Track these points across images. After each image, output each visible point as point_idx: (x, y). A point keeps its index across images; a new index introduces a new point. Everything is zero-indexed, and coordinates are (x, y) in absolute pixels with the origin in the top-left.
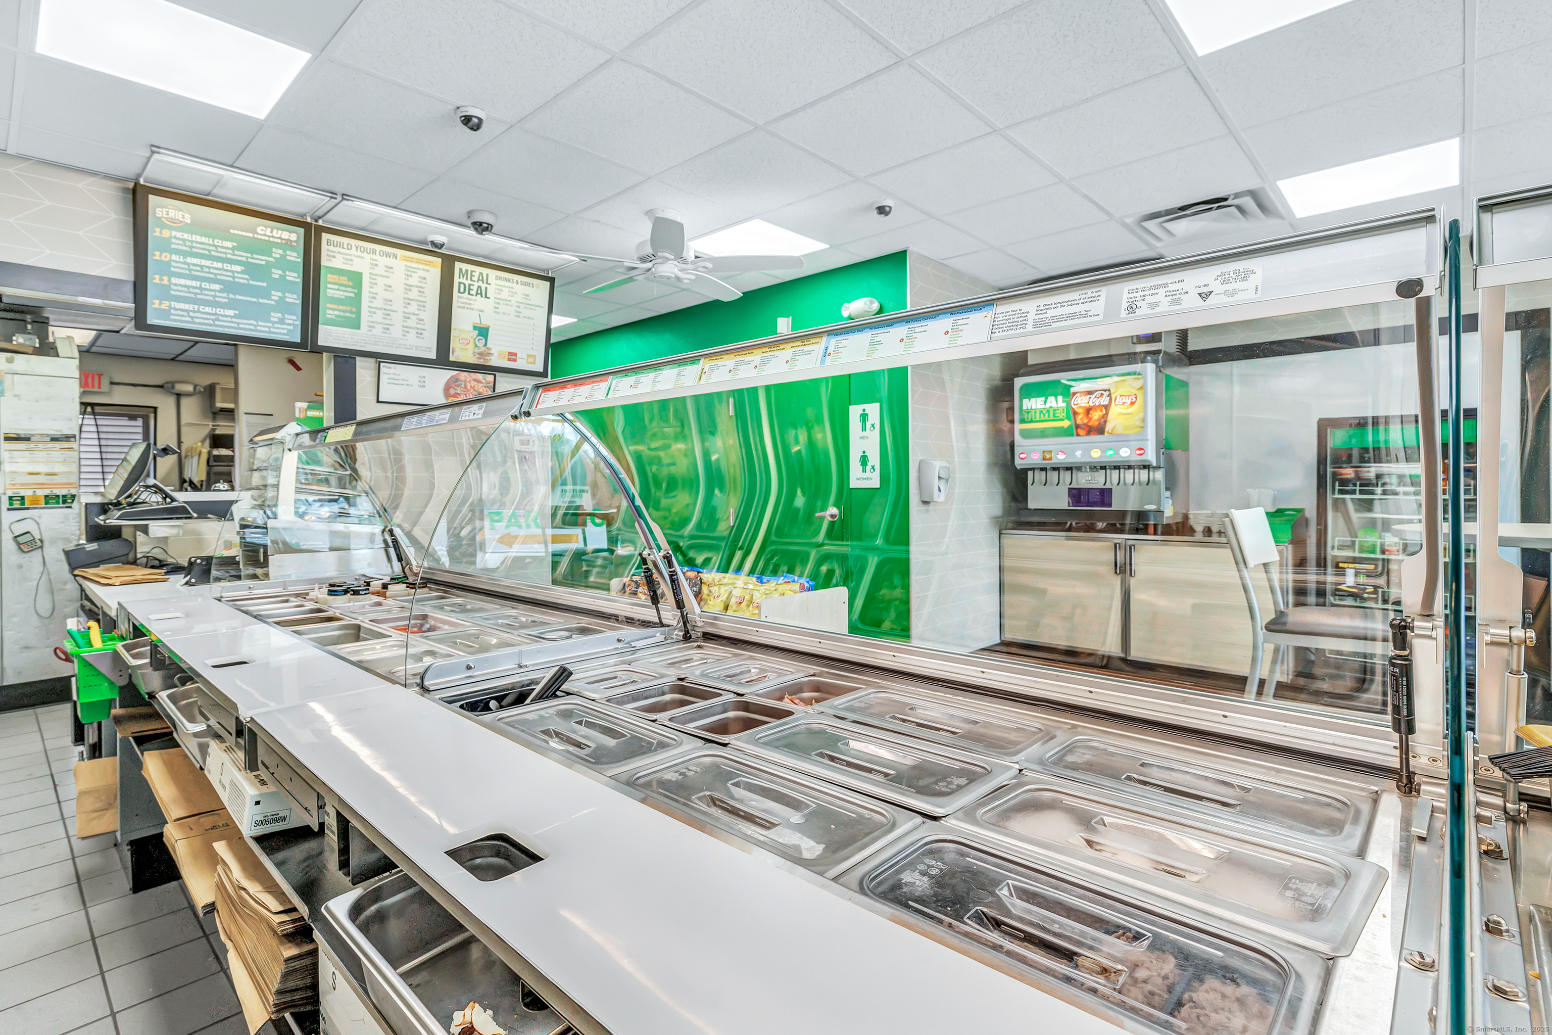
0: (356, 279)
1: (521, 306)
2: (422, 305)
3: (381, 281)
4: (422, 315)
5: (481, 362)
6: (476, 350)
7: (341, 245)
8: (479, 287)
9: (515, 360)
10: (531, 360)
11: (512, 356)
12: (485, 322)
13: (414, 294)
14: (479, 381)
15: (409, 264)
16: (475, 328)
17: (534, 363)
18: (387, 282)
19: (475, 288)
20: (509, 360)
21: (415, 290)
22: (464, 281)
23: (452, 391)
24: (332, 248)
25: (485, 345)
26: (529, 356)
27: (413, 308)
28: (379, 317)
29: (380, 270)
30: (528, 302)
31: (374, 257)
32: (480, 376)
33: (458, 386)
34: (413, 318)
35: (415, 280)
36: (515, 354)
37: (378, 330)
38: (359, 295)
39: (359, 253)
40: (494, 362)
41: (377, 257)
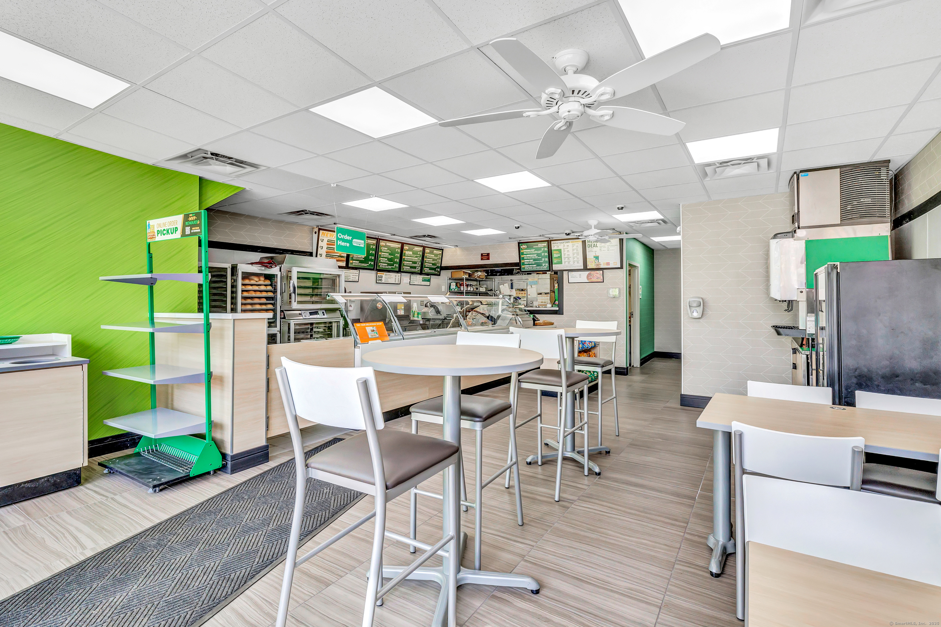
0: (560, 251)
1: (609, 247)
2: (578, 254)
3: (566, 250)
4: (578, 257)
5: (598, 267)
6: (596, 264)
7: (556, 243)
8: (594, 244)
9: (609, 265)
10: (615, 264)
11: (608, 264)
12: (597, 255)
13: (575, 251)
14: (597, 273)
15: (573, 243)
16: (594, 257)
17: (616, 265)
18: (568, 250)
19: (593, 245)
20: (607, 265)
21: (575, 250)
22: (589, 244)
23: (589, 278)
24: (554, 245)
25: (598, 262)
26: (614, 263)
27: (575, 255)
28: (566, 260)
29: (566, 247)
30: (612, 245)
31: (564, 244)
32: (598, 272)
33: (591, 276)
34: (576, 258)
35: (575, 247)
36: (609, 263)
37: (567, 263)
38: (561, 255)
39: (560, 244)
40: (602, 267)
41: (565, 244)
